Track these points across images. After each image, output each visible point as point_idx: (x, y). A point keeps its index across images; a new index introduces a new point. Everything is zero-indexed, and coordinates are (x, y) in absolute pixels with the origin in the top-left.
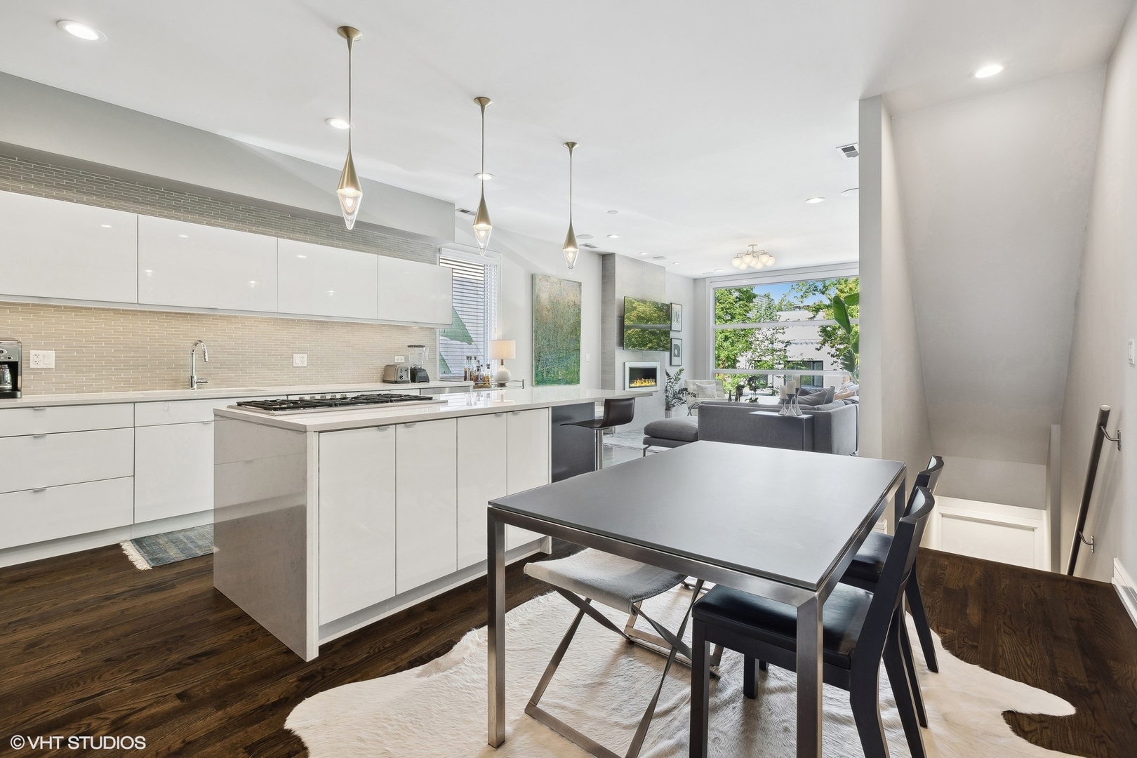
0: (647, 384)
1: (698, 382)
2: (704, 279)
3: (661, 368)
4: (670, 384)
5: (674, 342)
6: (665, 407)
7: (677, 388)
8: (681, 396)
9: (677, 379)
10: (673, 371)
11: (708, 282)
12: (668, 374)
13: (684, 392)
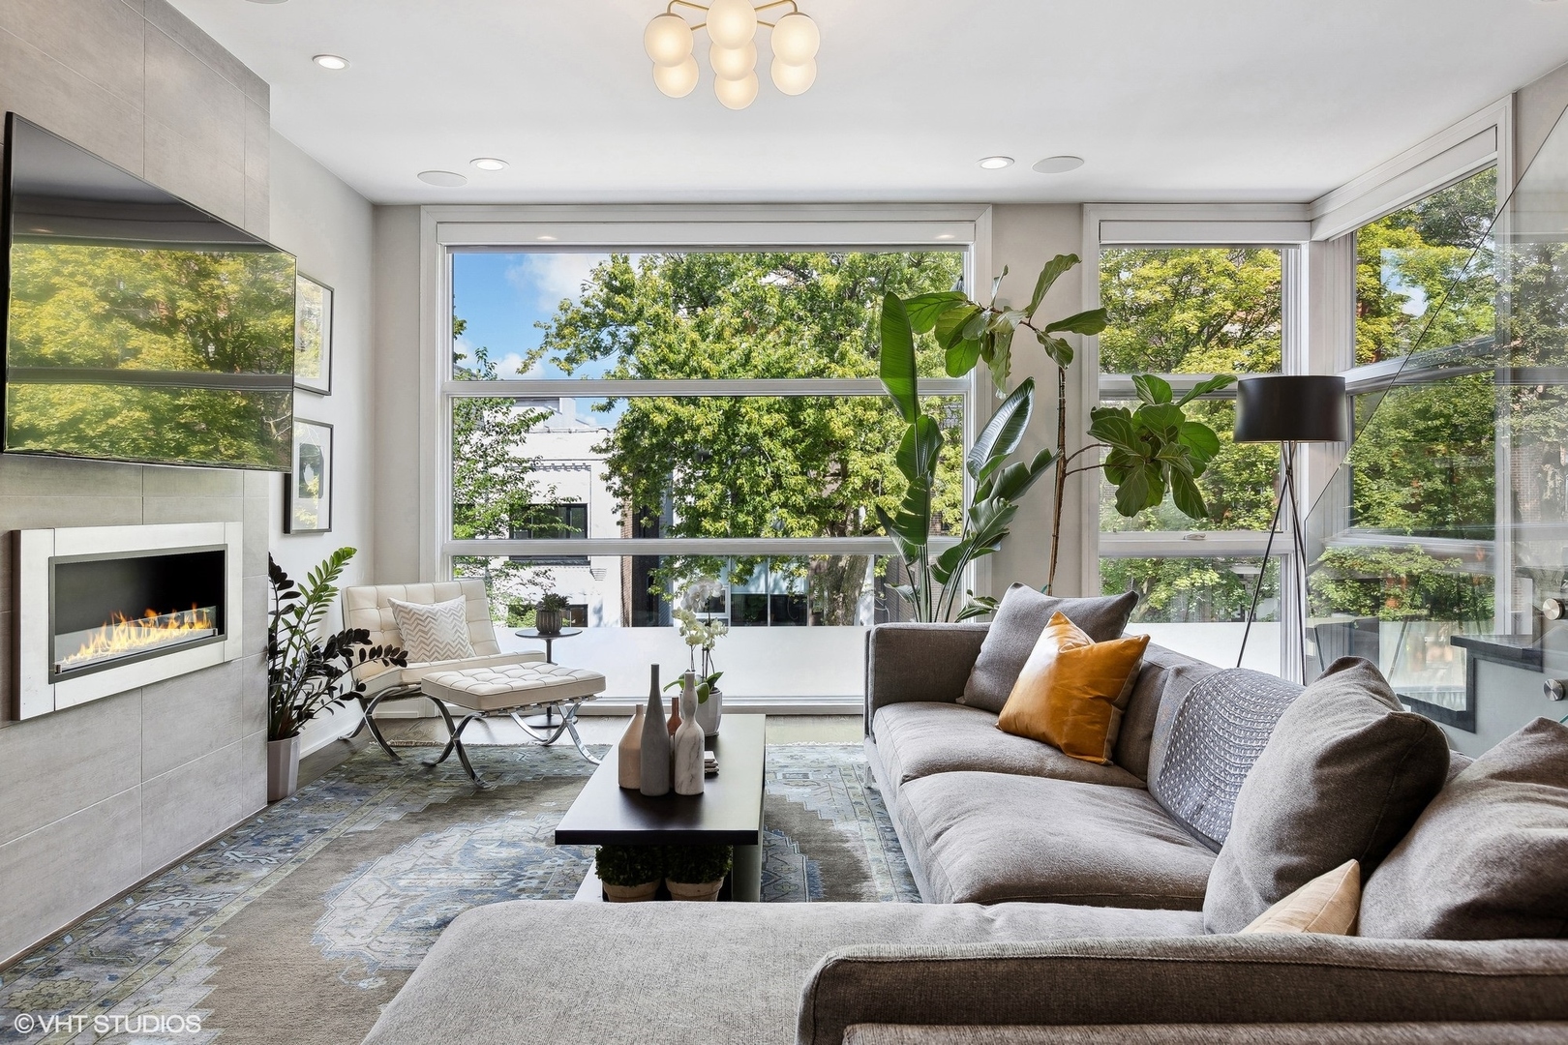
0: (173, 633)
1: (395, 592)
2: (416, 207)
3: (246, 552)
4: (291, 618)
5: (301, 434)
6: (264, 731)
7: (321, 631)
8: (338, 663)
9: (321, 594)
10: (301, 561)
11: (427, 221)
12: (277, 576)
13: (356, 647)
